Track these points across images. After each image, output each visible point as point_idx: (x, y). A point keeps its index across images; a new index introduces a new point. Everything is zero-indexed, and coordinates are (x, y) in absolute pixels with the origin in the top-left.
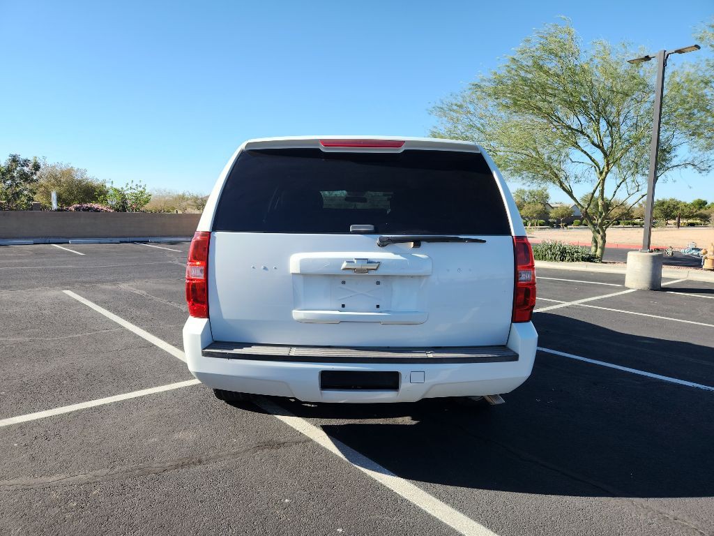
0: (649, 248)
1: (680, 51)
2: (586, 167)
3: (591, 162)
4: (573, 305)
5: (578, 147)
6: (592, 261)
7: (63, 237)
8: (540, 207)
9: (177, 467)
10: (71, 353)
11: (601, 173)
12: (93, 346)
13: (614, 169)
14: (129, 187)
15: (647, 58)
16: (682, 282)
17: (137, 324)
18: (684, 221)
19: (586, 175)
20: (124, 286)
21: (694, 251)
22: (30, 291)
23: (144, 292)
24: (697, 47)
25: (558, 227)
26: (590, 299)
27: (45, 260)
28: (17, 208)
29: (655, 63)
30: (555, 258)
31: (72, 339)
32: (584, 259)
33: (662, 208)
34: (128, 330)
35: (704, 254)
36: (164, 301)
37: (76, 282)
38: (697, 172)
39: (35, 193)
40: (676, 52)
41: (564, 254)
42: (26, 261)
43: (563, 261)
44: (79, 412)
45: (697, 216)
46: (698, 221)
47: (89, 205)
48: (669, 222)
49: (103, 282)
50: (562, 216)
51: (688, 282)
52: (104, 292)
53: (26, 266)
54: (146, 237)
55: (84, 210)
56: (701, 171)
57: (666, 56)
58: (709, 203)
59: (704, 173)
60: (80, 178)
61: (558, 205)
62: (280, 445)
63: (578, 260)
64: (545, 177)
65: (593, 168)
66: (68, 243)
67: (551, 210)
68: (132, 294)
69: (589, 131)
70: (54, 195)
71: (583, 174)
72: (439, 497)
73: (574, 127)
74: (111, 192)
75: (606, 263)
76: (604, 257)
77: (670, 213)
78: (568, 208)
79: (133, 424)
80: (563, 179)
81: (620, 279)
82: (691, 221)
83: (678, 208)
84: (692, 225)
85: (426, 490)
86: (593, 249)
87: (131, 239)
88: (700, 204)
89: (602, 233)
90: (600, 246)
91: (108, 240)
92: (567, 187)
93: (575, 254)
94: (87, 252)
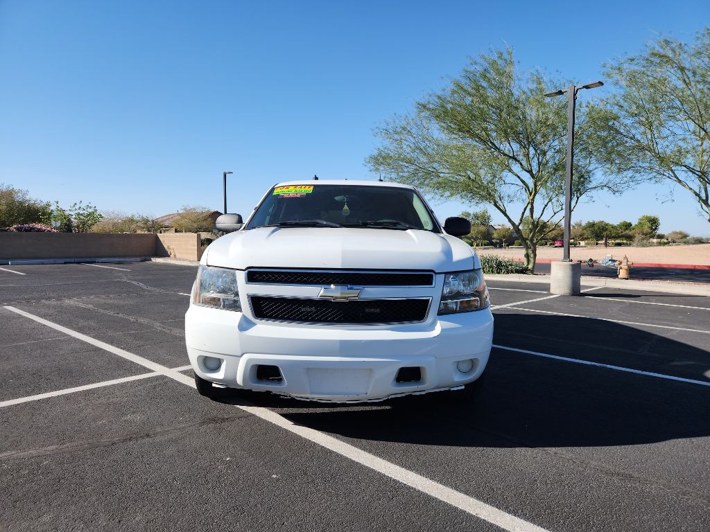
0: (569, 257)
1: (587, 87)
2: (518, 188)
3: (523, 185)
4: (502, 308)
5: (510, 170)
6: (525, 273)
8: (483, 228)
9: (125, 440)
11: (531, 194)
13: (542, 190)
14: (77, 207)
15: (560, 93)
16: (600, 289)
17: (84, 333)
18: (613, 241)
19: (518, 195)
20: (67, 302)
21: (611, 262)
23: (90, 306)
24: (601, 84)
25: (501, 247)
26: (519, 303)
30: (492, 271)
31: (16, 346)
32: (518, 272)
33: (592, 229)
34: (74, 338)
35: (619, 264)
36: (112, 313)
38: (612, 194)
40: (584, 87)
41: (500, 267)
43: (499, 273)
44: (26, 404)
45: (622, 236)
46: (624, 241)
47: (31, 225)
48: (600, 242)
49: (46, 299)
51: (606, 289)
52: (49, 307)
54: (94, 257)
55: (26, 230)
56: (614, 192)
57: (575, 91)
58: (633, 225)
59: (617, 194)
60: (21, 200)
61: (500, 227)
62: (223, 420)
63: (512, 272)
64: (483, 198)
65: (524, 189)
66: (8, 264)
67: (494, 232)
68: (78, 308)
69: (520, 158)
71: (515, 194)
72: (364, 449)
73: (506, 152)
74: (55, 213)
75: (537, 274)
76: (535, 270)
77: (599, 233)
79: (81, 411)
80: (498, 199)
81: (546, 287)
82: (618, 241)
83: (606, 229)
84: (619, 245)
85: (353, 444)
86: (526, 263)
87: (77, 260)
88: (626, 226)
89: (532, 247)
90: (532, 260)
91: (52, 261)
92: (502, 208)
93: (510, 267)
94: (28, 272)
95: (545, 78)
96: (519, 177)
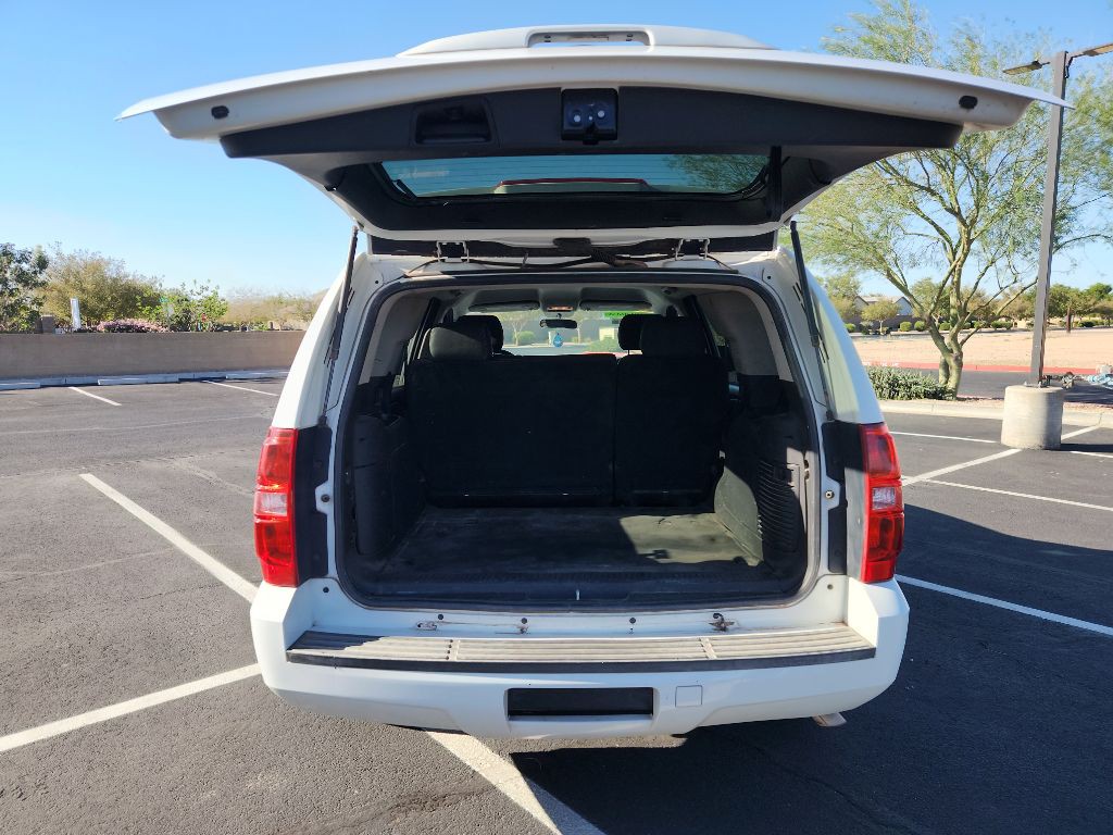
1: (1092, 53)
2: (927, 242)
3: (935, 233)
4: (921, 482)
5: (917, 210)
6: (941, 398)
7: (88, 375)
8: (846, 303)
10: (82, 603)
12: (120, 587)
15: (1036, 65)
16: (1092, 432)
18: (1077, 320)
19: (929, 255)
20: (181, 464)
21: (1109, 378)
22: (28, 477)
23: (212, 474)
25: (877, 334)
27: (56, 416)
28: (14, 330)
29: (1049, 74)
30: (881, 394)
32: (928, 395)
34: (180, 553)
37: (104, 457)
39: (41, 304)
40: (1085, 53)
41: (895, 387)
42: (27, 418)
43: (893, 398)
45: (1096, 311)
46: (1098, 319)
47: (129, 321)
49: (148, 456)
50: (883, 317)
51: (1102, 431)
52: (148, 475)
53: (25, 428)
54: (222, 370)
55: (121, 330)
57: (1068, 60)
60: (114, 276)
61: (874, 299)
63: (918, 396)
64: (863, 263)
65: (940, 244)
66: (96, 384)
67: (865, 308)
68: (192, 478)
70: (74, 303)
71: (924, 253)
73: (912, 178)
74: (166, 296)
75: (964, 400)
76: (960, 391)
77: (1059, 307)
78: (890, 303)
80: (892, 265)
81: (992, 430)
82: (1086, 319)
83: (1067, 299)
84: (1089, 325)
86: (942, 378)
87: (198, 375)
88: (1101, 292)
89: (955, 352)
90: (954, 374)
91: (160, 378)
92: (899, 278)
93: (913, 387)
94: (125, 401)
95: (983, 36)
96: (933, 223)
